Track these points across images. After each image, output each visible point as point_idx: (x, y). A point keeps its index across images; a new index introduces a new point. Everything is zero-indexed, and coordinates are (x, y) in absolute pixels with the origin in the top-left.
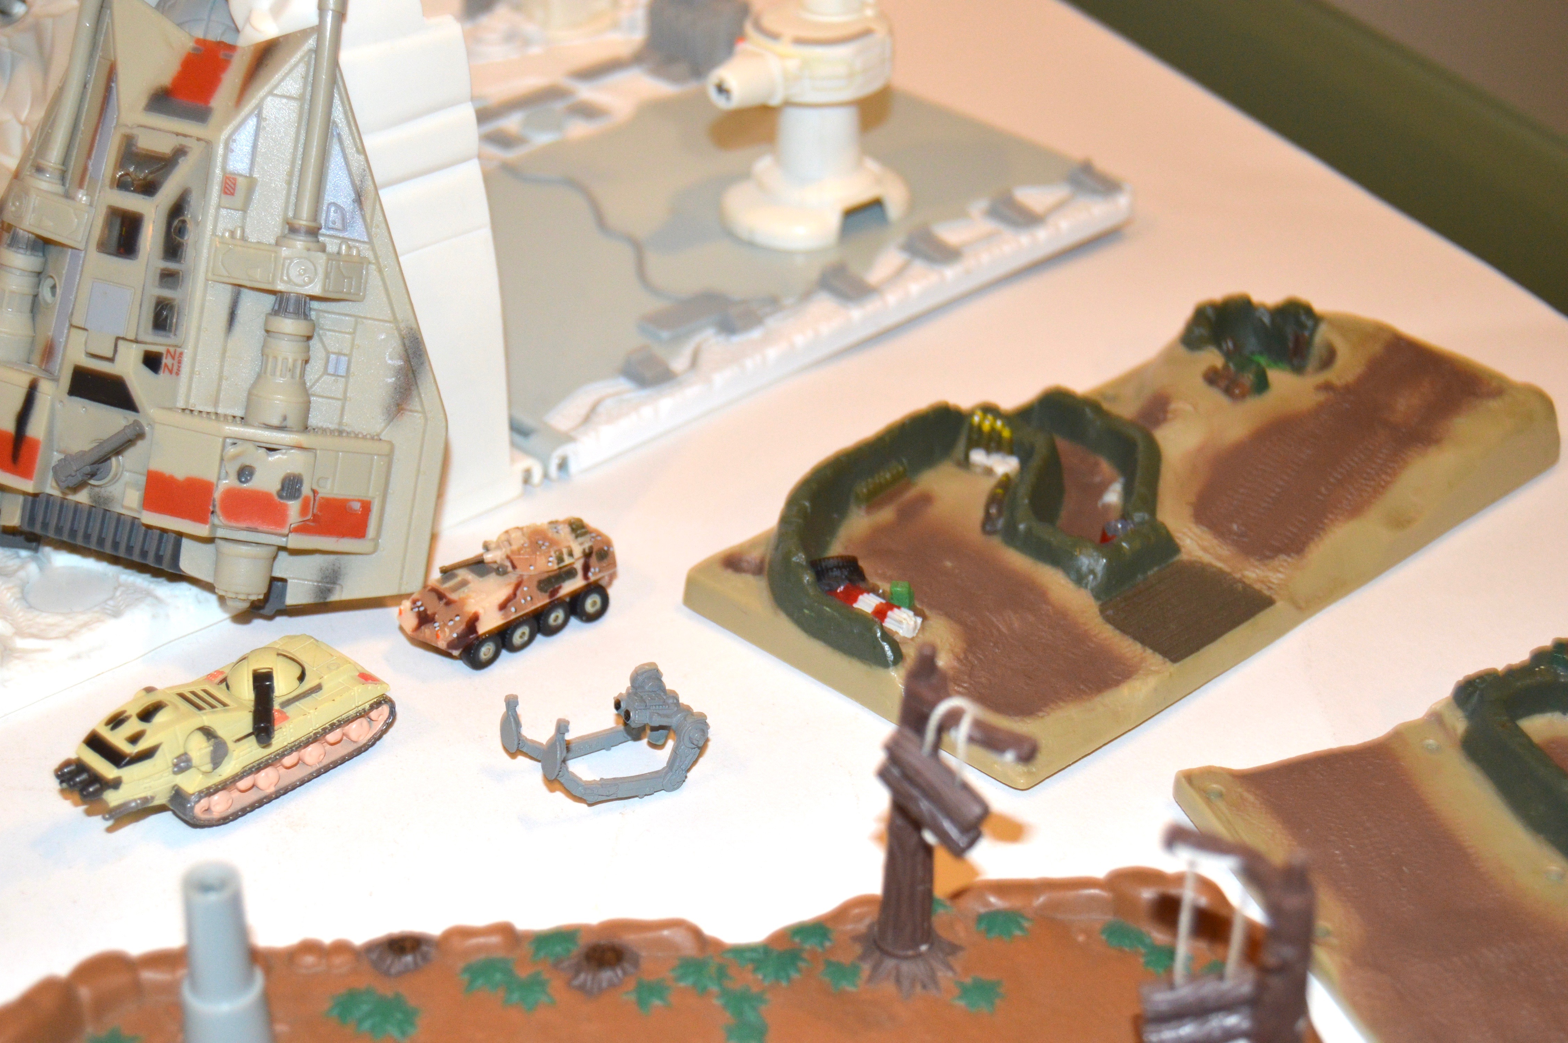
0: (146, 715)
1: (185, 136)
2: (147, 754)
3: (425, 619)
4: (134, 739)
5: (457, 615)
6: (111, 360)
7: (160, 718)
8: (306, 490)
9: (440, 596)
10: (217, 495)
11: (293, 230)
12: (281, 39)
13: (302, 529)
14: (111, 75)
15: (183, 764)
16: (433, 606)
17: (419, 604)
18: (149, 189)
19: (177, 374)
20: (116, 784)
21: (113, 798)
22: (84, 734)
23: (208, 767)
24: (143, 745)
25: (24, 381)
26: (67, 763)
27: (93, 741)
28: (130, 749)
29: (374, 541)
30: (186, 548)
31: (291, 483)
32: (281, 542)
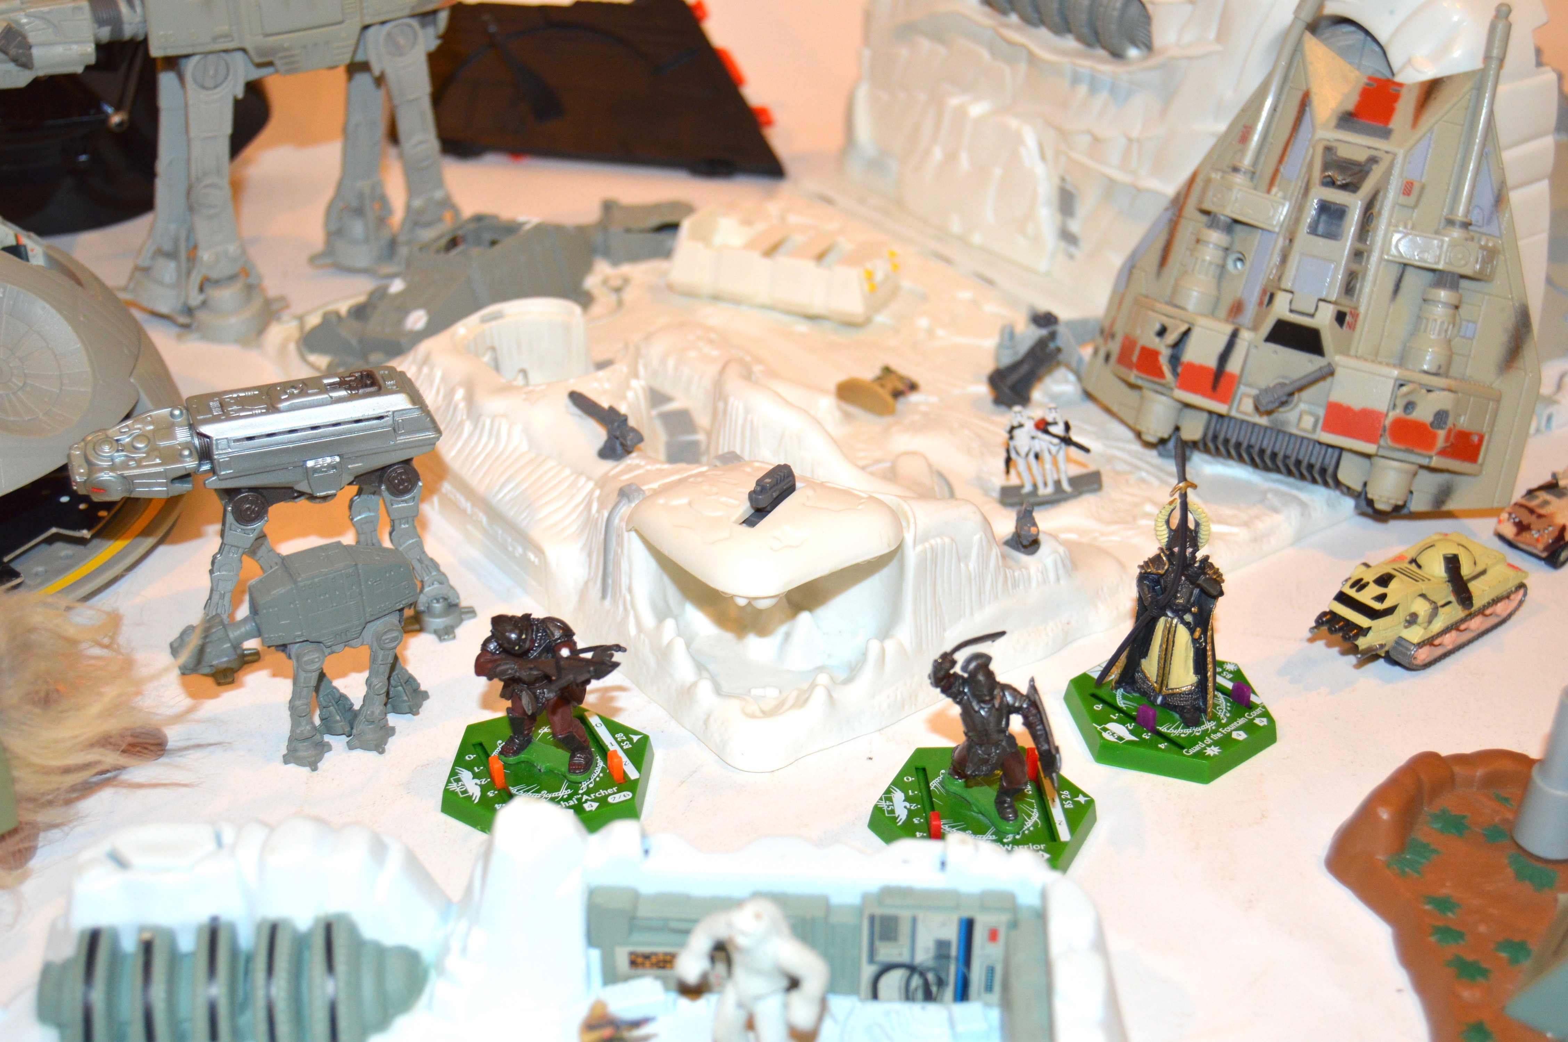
0: (1384, 580)
1: (1376, 149)
2: (1390, 611)
3: (1522, 528)
4: (1381, 598)
5: (1550, 526)
6: (1312, 316)
7: (1393, 585)
8: (1450, 423)
9: (1532, 511)
10: (1388, 422)
11: (1450, 222)
12: (1445, 79)
13: (1443, 453)
14: (1305, 102)
15: (1412, 620)
16: (1527, 518)
17: (1513, 516)
18: (1351, 187)
19: (1354, 330)
20: (1364, 631)
21: (1363, 643)
22: (1335, 593)
23: (1425, 625)
24: (1387, 604)
25: (1228, 329)
26: (1324, 614)
27: (1342, 598)
28: (1377, 606)
29: (1482, 465)
30: (1347, 462)
31: (1441, 417)
32: (1425, 461)
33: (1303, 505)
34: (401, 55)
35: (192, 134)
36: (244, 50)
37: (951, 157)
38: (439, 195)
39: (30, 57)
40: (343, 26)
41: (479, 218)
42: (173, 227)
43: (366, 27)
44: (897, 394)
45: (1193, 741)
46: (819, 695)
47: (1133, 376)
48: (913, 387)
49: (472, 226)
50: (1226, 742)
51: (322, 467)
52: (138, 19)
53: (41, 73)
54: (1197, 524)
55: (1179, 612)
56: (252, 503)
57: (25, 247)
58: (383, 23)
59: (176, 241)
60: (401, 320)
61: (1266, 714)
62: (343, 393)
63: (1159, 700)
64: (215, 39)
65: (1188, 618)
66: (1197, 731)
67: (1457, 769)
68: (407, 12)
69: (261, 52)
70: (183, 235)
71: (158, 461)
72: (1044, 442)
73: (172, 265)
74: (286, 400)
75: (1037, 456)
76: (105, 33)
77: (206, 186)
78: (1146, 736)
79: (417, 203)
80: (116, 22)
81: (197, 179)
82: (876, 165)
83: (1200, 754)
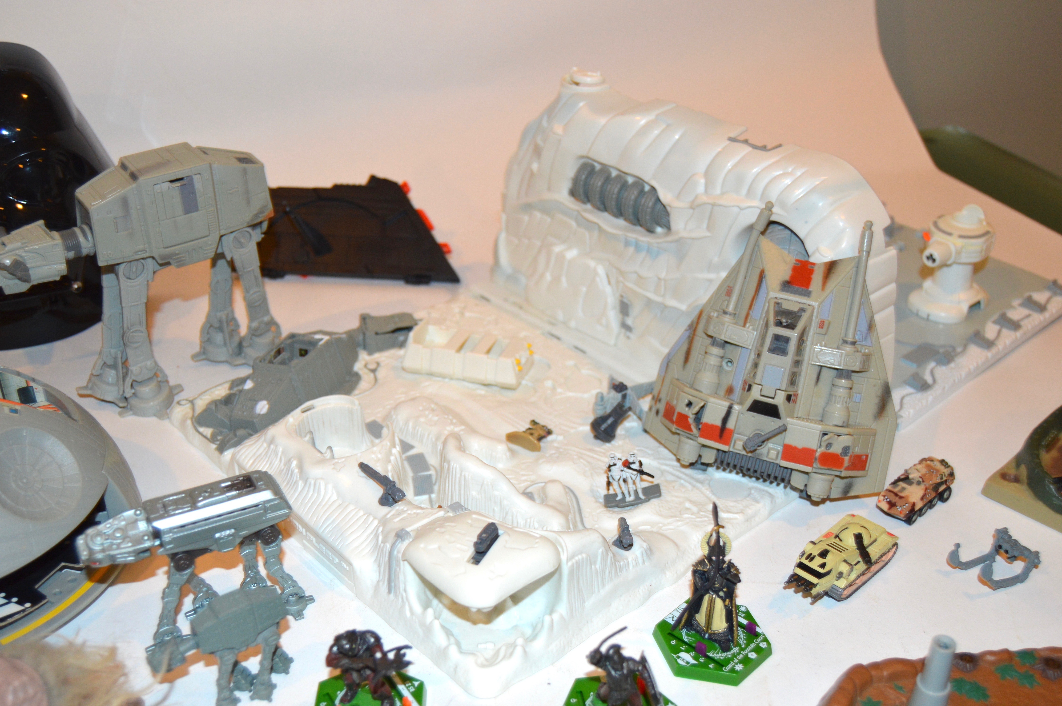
0: (824, 554)
1: (804, 304)
2: (828, 573)
3: (892, 505)
4: (823, 566)
5: (906, 503)
6: (773, 398)
7: (829, 556)
8: (851, 452)
9: (896, 495)
10: (817, 454)
11: (845, 342)
12: (838, 261)
13: (848, 469)
14: (762, 276)
15: (840, 575)
16: (894, 499)
17: (886, 497)
18: (791, 326)
19: (796, 403)
20: (814, 585)
21: (814, 591)
22: (797, 563)
23: (847, 577)
24: (826, 569)
25: (727, 404)
26: (792, 575)
27: (801, 566)
28: (821, 571)
29: (867, 471)
30: (795, 475)
31: (846, 450)
32: (838, 473)
33: (771, 496)
34: (243, 247)
35: (124, 305)
36: (153, 258)
37: (556, 279)
38: (266, 319)
39: (29, 276)
40: (209, 237)
41: (292, 336)
42: (113, 351)
43: (222, 236)
44: (540, 439)
45: (728, 661)
46: (519, 650)
47: (674, 428)
48: (549, 432)
49: (289, 341)
50: (746, 661)
51: (225, 536)
52: (90, 245)
53: (35, 283)
54: (725, 543)
55: (716, 592)
56: (185, 560)
57: (32, 387)
58: (232, 232)
59: (115, 358)
60: (253, 408)
61: (766, 640)
62: (234, 493)
63: (707, 636)
64: (136, 253)
65: (721, 594)
66: (729, 654)
67: (873, 673)
68: (245, 225)
69: (162, 257)
70: (120, 356)
71: (130, 544)
72: (628, 473)
73: (113, 372)
74: (202, 501)
75: (625, 481)
76: (71, 255)
77: (132, 332)
78: (702, 660)
79: (255, 324)
80: (77, 247)
81: (128, 328)
82: (512, 278)
83: (733, 670)
